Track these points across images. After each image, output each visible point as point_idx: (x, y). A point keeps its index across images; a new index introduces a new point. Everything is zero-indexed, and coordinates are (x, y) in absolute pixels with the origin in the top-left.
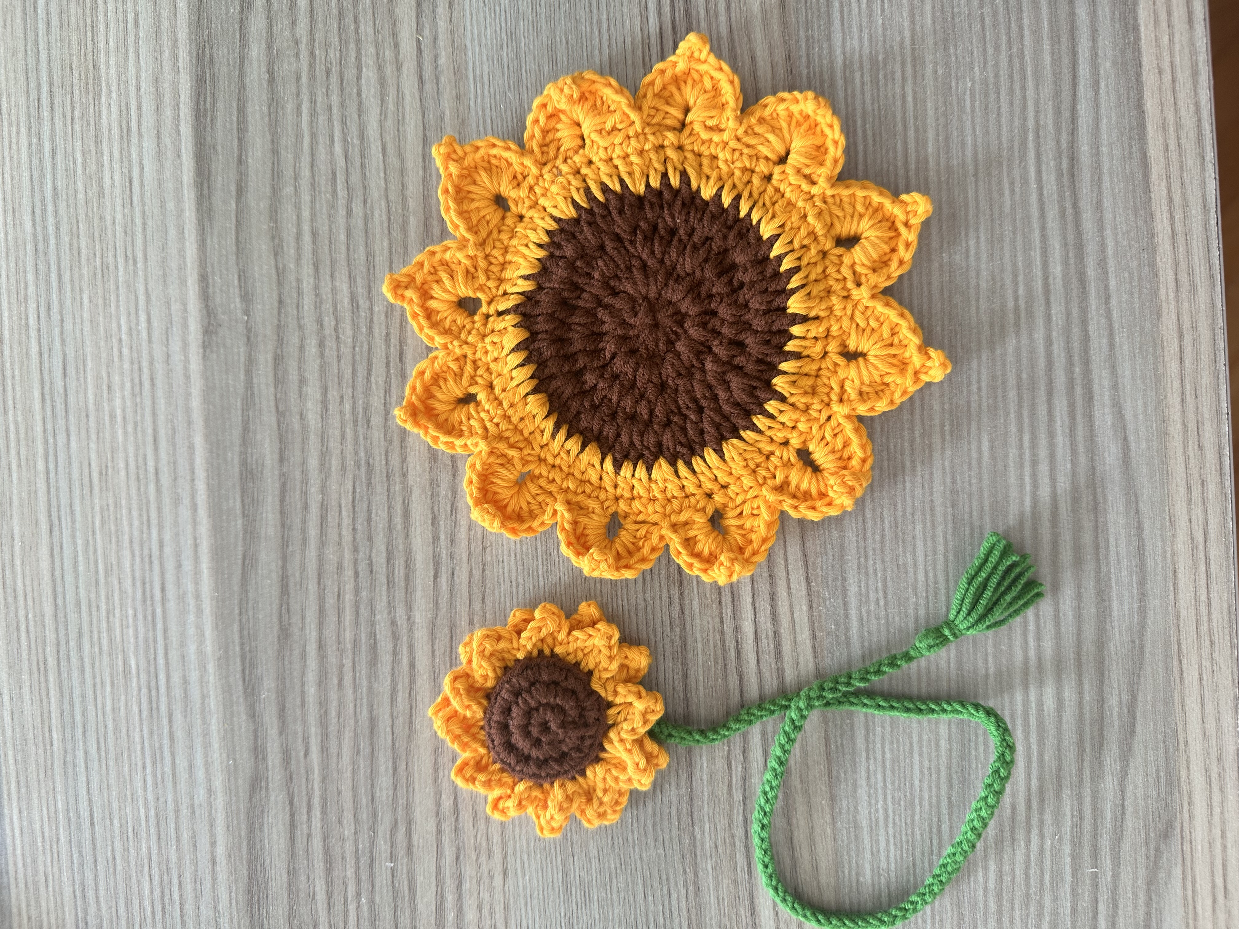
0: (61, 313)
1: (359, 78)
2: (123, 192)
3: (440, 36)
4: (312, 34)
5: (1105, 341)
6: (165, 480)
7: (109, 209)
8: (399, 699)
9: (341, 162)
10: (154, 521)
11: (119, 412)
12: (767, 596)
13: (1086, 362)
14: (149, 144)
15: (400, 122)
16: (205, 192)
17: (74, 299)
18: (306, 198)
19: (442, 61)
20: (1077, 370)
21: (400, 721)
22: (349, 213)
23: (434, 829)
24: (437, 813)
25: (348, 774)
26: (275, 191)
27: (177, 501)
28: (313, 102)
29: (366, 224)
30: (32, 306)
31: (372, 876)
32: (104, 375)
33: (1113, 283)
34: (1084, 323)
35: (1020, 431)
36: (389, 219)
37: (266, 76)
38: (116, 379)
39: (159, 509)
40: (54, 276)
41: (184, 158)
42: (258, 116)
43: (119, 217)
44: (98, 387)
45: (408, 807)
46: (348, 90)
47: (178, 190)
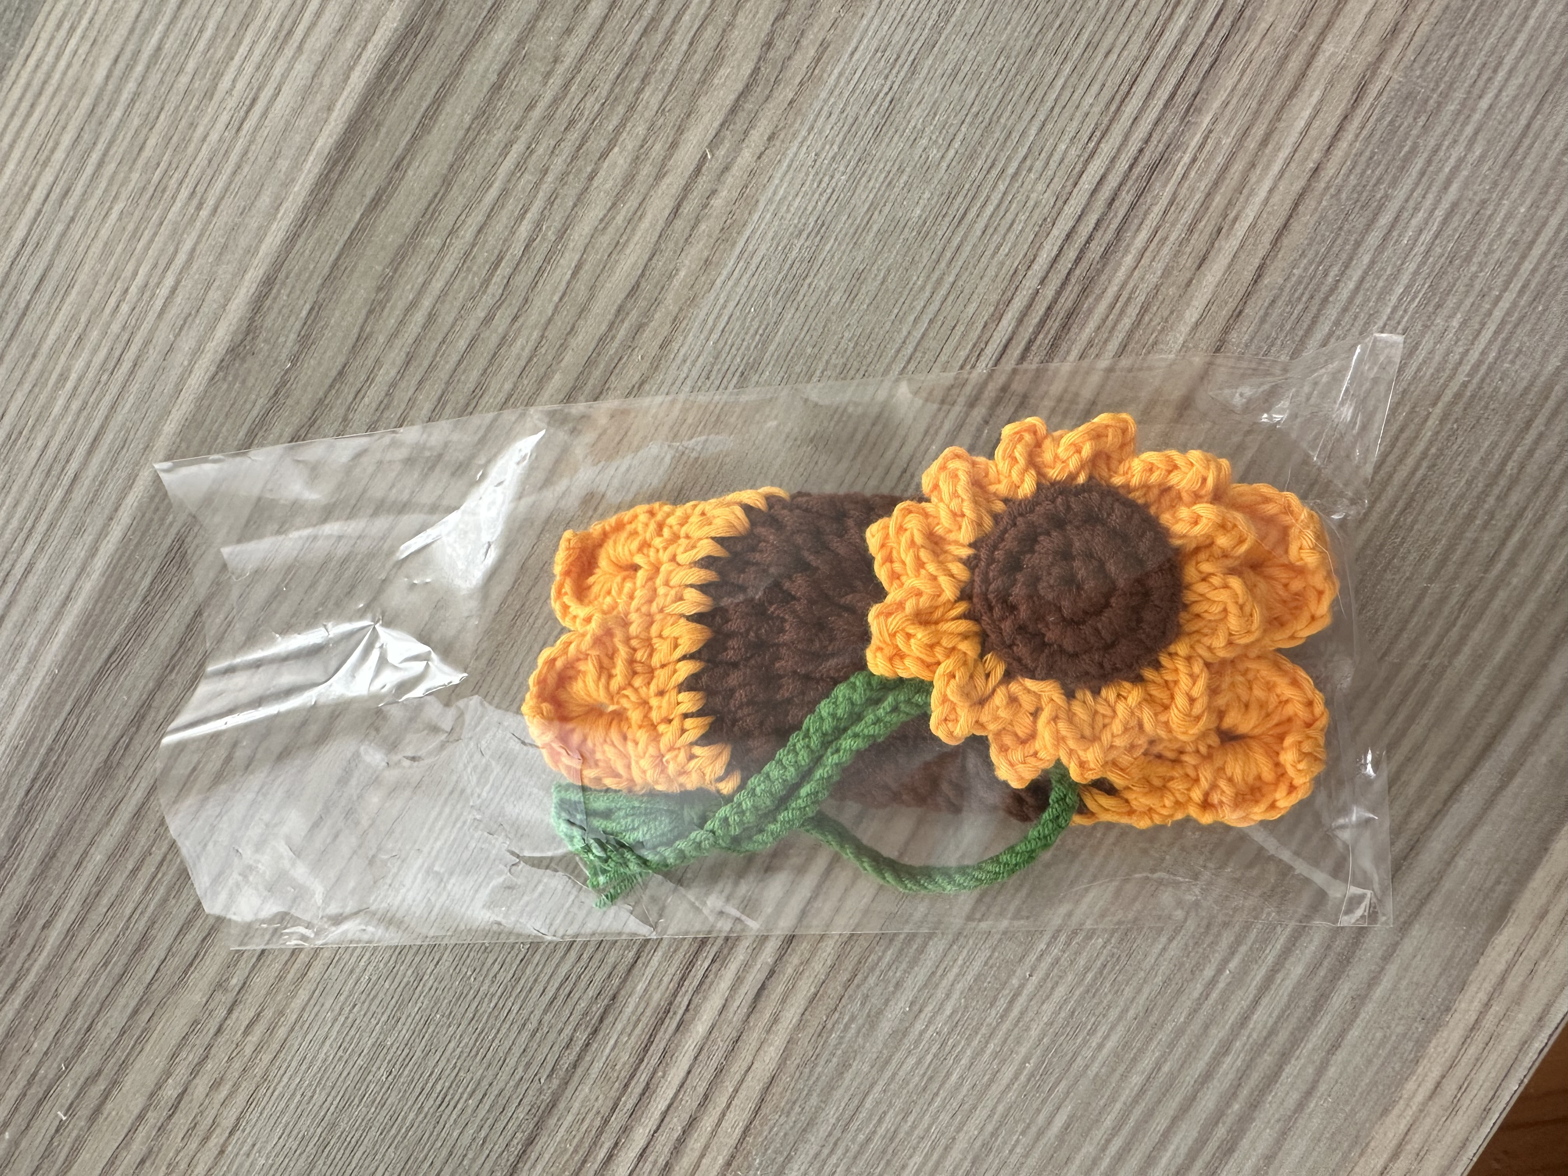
0: (76, 210)
1: (604, 155)
2: (237, 109)
3: (735, 170)
4: (581, 59)
5: (1295, 1096)
6: (79, 496)
7: (206, 120)
8: (189, 937)
9: (517, 249)
10: (37, 537)
11: (74, 376)
12: (685, 1117)
13: (1254, 1105)
14: (303, 68)
15: (618, 246)
16: (334, 176)
17: (101, 203)
18: (449, 265)
19: (717, 202)
20: (1236, 1107)
21: (174, 962)
22: (488, 319)
23: (136, 1112)
24: (152, 1095)
25: (80, 981)
26: (417, 233)
27: (78, 530)
28: (529, 150)
29: (500, 346)
30: (48, 177)
31: (34, 1115)
32: (83, 320)
33: (1355, 1033)
34: (1284, 1057)
35: (1116, 1130)
36: (530, 359)
37: (493, 78)
38: (94, 335)
39: (51, 526)
40: (95, 157)
41: (335, 114)
42: (453, 122)
43: (214, 137)
44: (67, 329)
45: (123, 1067)
46: (580, 162)
47: (304, 151)
